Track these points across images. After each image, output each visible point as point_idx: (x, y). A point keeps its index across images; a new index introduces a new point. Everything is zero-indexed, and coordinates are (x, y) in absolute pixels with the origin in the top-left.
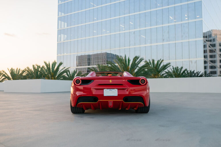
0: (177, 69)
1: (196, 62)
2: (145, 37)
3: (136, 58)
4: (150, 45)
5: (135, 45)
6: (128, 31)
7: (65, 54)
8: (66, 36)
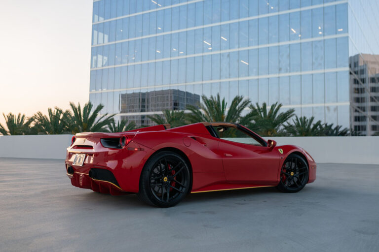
0: (303, 121)
1: (336, 109)
2: (247, 64)
3: (237, 100)
4: (256, 77)
5: (230, 76)
6: (218, 52)
7: (105, 90)
8: (106, 58)
